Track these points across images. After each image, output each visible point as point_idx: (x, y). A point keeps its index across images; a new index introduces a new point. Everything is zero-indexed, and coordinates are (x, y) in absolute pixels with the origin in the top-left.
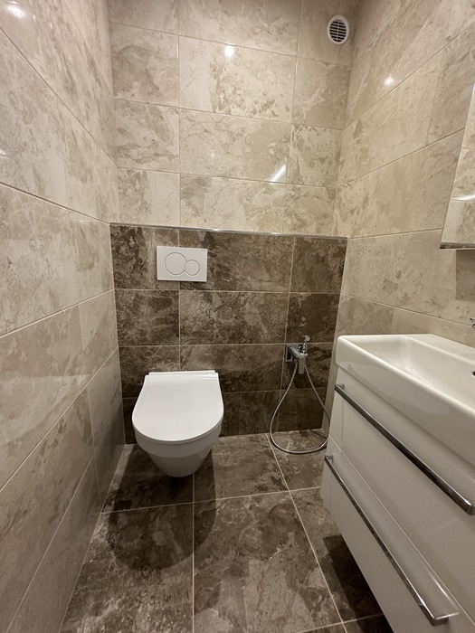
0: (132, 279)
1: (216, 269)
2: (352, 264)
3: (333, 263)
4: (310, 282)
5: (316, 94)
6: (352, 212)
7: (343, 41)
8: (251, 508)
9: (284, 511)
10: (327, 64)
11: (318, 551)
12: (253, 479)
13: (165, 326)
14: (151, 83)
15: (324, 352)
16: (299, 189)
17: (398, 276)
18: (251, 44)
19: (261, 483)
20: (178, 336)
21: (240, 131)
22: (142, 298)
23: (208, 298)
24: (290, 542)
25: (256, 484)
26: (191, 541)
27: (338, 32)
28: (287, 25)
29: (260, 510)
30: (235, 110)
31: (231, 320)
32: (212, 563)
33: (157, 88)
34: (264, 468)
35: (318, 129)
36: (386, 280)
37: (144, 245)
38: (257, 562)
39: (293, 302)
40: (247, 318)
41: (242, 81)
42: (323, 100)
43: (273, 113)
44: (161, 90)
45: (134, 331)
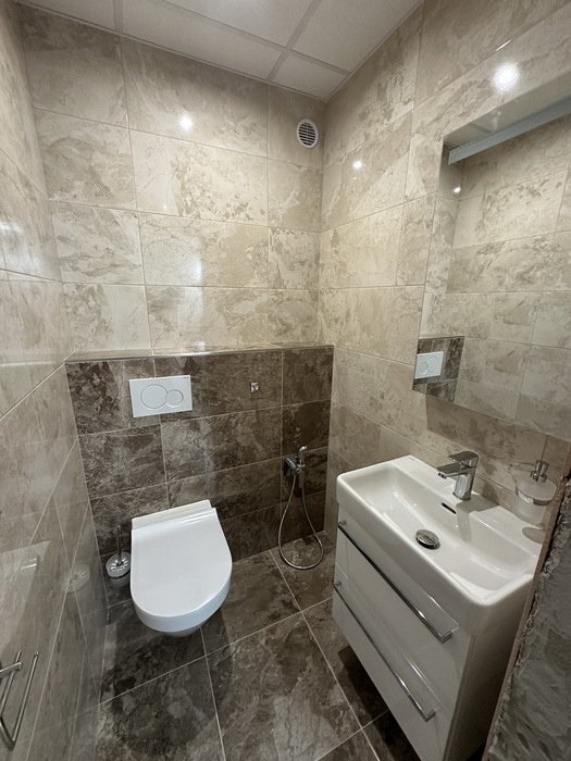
0: (101, 421)
1: (202, 395)
2: (339, 373)
3: (322, 372)
4: (301, 392)
5: (290, 198)
6: (336, 320)
7: (313, 145)
8: (267, 643)
9: (299, 636)
10: (299, 167)
11: (334, 666)
12: (263, 607)
13: (146, 465)
14: (99, 182)
15: (321, 457)
16: (282, 293)
17: (382, 397)
18: (217, 142)
19: (273, 610)
20: (163, 473)
21: (213, 236)
22: (115, 440)
23: (195, 427)
24: (308, 668)
25: (268, 613)
26: (212, 702)
27: (307, 135)
28: (255, 125)
29: (275, 642)
30: (206, 214)
31: (223, 445)
32: (238, 716)
33: (107, 189)
34: (274, 593)
35: (296, 232)
36: (371, 398)
37: (112, 380)
38: (281, 699)
39: (286, 415)
40: (239, 440)
41: (211, 182)
42: (298, 203)
43: (247, 216)
44: (112, 190)
45: (109, 478)
